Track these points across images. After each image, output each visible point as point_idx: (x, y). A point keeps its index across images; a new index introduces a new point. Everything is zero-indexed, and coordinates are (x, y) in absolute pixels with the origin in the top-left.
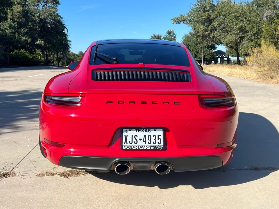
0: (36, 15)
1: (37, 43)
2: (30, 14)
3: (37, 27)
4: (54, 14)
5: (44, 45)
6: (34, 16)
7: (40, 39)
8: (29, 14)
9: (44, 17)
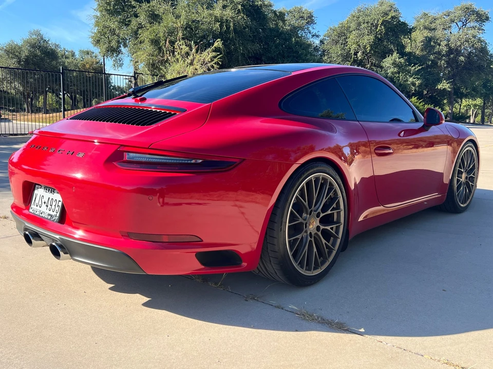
0: (444, 43)
1: (440, 86)
2: (434, 42)
3: (443, 62)
4: (473, 39)
5: (449, 90)
6: (439, 45)
7: (445, 81)
8: (432, 43)
9: (456, 45)
